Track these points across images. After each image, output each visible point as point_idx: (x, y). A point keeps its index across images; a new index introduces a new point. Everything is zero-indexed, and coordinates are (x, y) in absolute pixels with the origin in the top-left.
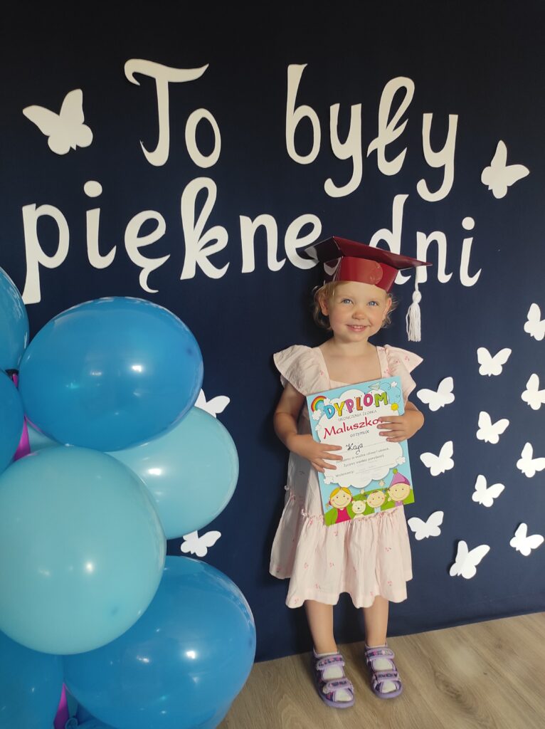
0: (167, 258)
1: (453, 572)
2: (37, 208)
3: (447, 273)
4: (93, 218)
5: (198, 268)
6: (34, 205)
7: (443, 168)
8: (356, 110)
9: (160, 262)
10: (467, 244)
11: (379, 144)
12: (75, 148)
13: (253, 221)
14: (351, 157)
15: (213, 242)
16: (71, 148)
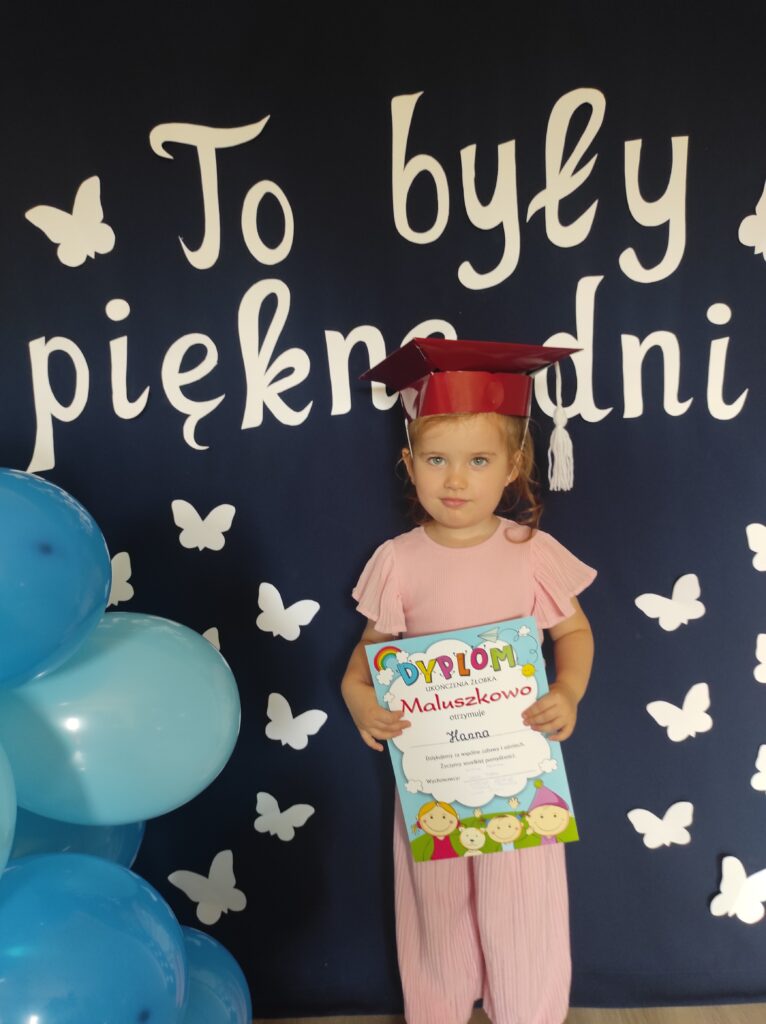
0: (220, 399)
1: (718, 908)
2: (47, 341)
3: (682, 398)
4: (119, 348)
5: (267, 412)
6: (43, 339)
7: (665, 226)
8: (507, 152)
9: (212, 405)
10: (719, 349)
11: (547, 200)
12: (93, 256)
13: (345, 336)
14: (501, 225)
15: (288, 372)
16: (88, 258)
